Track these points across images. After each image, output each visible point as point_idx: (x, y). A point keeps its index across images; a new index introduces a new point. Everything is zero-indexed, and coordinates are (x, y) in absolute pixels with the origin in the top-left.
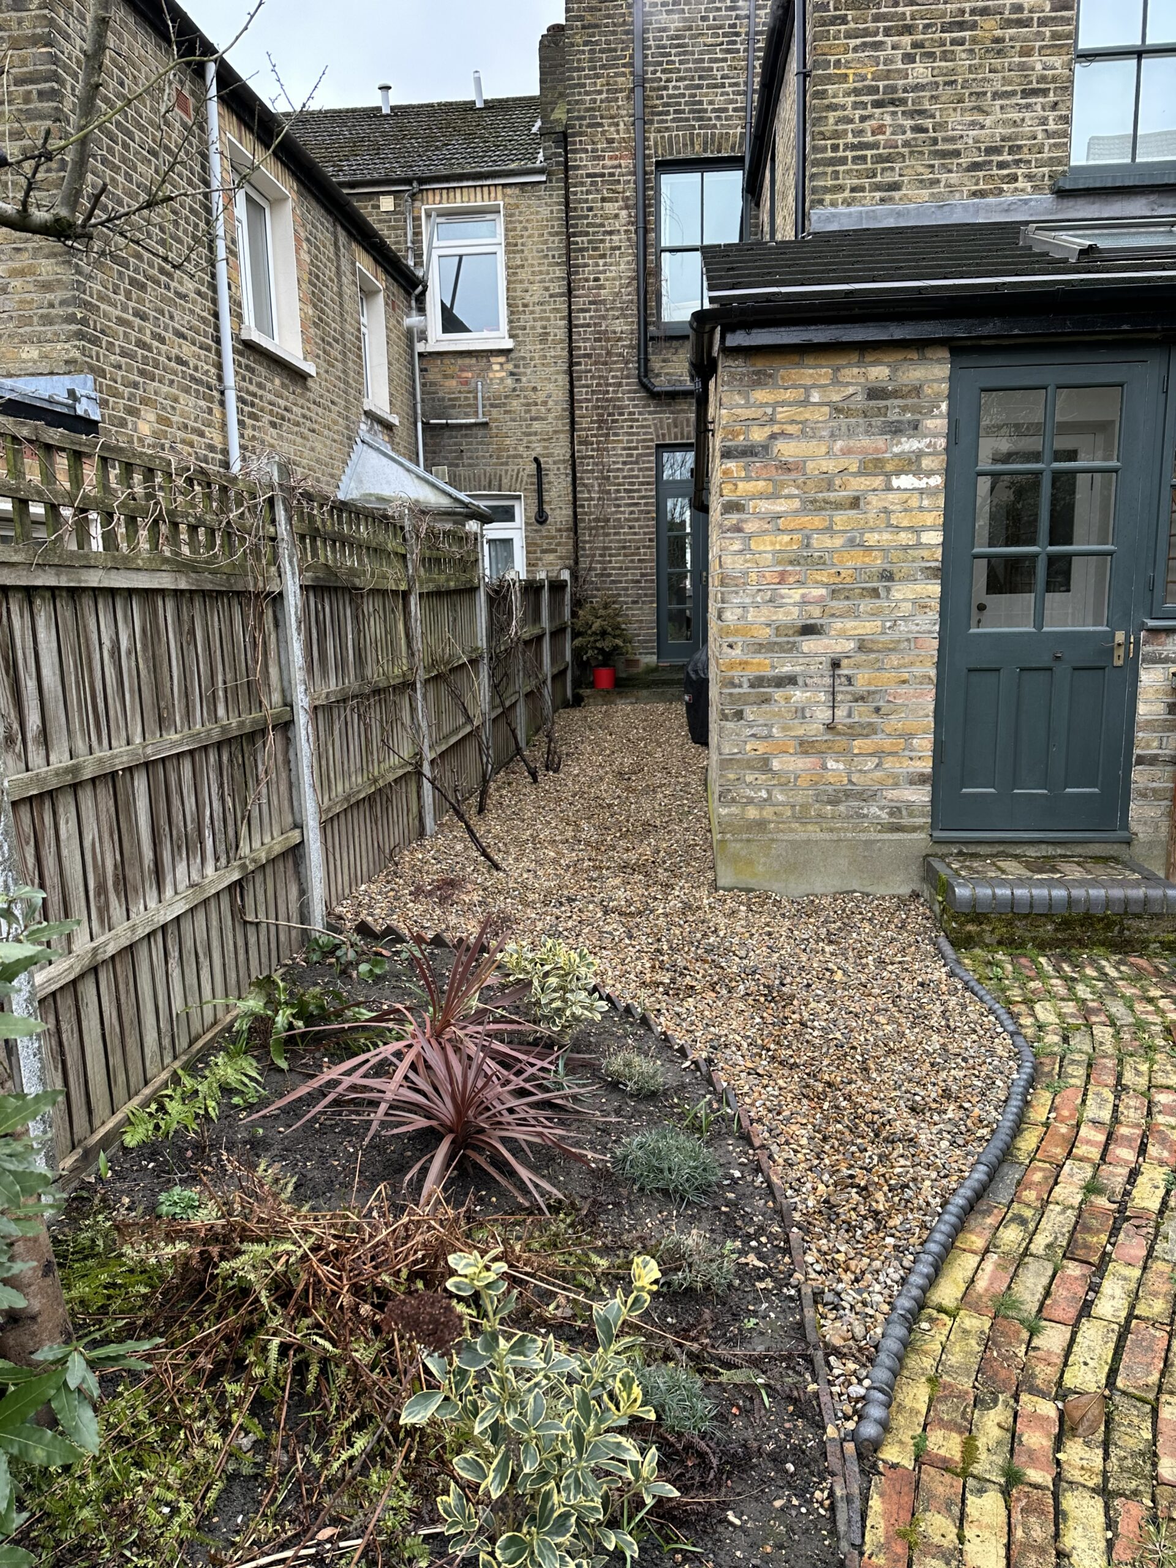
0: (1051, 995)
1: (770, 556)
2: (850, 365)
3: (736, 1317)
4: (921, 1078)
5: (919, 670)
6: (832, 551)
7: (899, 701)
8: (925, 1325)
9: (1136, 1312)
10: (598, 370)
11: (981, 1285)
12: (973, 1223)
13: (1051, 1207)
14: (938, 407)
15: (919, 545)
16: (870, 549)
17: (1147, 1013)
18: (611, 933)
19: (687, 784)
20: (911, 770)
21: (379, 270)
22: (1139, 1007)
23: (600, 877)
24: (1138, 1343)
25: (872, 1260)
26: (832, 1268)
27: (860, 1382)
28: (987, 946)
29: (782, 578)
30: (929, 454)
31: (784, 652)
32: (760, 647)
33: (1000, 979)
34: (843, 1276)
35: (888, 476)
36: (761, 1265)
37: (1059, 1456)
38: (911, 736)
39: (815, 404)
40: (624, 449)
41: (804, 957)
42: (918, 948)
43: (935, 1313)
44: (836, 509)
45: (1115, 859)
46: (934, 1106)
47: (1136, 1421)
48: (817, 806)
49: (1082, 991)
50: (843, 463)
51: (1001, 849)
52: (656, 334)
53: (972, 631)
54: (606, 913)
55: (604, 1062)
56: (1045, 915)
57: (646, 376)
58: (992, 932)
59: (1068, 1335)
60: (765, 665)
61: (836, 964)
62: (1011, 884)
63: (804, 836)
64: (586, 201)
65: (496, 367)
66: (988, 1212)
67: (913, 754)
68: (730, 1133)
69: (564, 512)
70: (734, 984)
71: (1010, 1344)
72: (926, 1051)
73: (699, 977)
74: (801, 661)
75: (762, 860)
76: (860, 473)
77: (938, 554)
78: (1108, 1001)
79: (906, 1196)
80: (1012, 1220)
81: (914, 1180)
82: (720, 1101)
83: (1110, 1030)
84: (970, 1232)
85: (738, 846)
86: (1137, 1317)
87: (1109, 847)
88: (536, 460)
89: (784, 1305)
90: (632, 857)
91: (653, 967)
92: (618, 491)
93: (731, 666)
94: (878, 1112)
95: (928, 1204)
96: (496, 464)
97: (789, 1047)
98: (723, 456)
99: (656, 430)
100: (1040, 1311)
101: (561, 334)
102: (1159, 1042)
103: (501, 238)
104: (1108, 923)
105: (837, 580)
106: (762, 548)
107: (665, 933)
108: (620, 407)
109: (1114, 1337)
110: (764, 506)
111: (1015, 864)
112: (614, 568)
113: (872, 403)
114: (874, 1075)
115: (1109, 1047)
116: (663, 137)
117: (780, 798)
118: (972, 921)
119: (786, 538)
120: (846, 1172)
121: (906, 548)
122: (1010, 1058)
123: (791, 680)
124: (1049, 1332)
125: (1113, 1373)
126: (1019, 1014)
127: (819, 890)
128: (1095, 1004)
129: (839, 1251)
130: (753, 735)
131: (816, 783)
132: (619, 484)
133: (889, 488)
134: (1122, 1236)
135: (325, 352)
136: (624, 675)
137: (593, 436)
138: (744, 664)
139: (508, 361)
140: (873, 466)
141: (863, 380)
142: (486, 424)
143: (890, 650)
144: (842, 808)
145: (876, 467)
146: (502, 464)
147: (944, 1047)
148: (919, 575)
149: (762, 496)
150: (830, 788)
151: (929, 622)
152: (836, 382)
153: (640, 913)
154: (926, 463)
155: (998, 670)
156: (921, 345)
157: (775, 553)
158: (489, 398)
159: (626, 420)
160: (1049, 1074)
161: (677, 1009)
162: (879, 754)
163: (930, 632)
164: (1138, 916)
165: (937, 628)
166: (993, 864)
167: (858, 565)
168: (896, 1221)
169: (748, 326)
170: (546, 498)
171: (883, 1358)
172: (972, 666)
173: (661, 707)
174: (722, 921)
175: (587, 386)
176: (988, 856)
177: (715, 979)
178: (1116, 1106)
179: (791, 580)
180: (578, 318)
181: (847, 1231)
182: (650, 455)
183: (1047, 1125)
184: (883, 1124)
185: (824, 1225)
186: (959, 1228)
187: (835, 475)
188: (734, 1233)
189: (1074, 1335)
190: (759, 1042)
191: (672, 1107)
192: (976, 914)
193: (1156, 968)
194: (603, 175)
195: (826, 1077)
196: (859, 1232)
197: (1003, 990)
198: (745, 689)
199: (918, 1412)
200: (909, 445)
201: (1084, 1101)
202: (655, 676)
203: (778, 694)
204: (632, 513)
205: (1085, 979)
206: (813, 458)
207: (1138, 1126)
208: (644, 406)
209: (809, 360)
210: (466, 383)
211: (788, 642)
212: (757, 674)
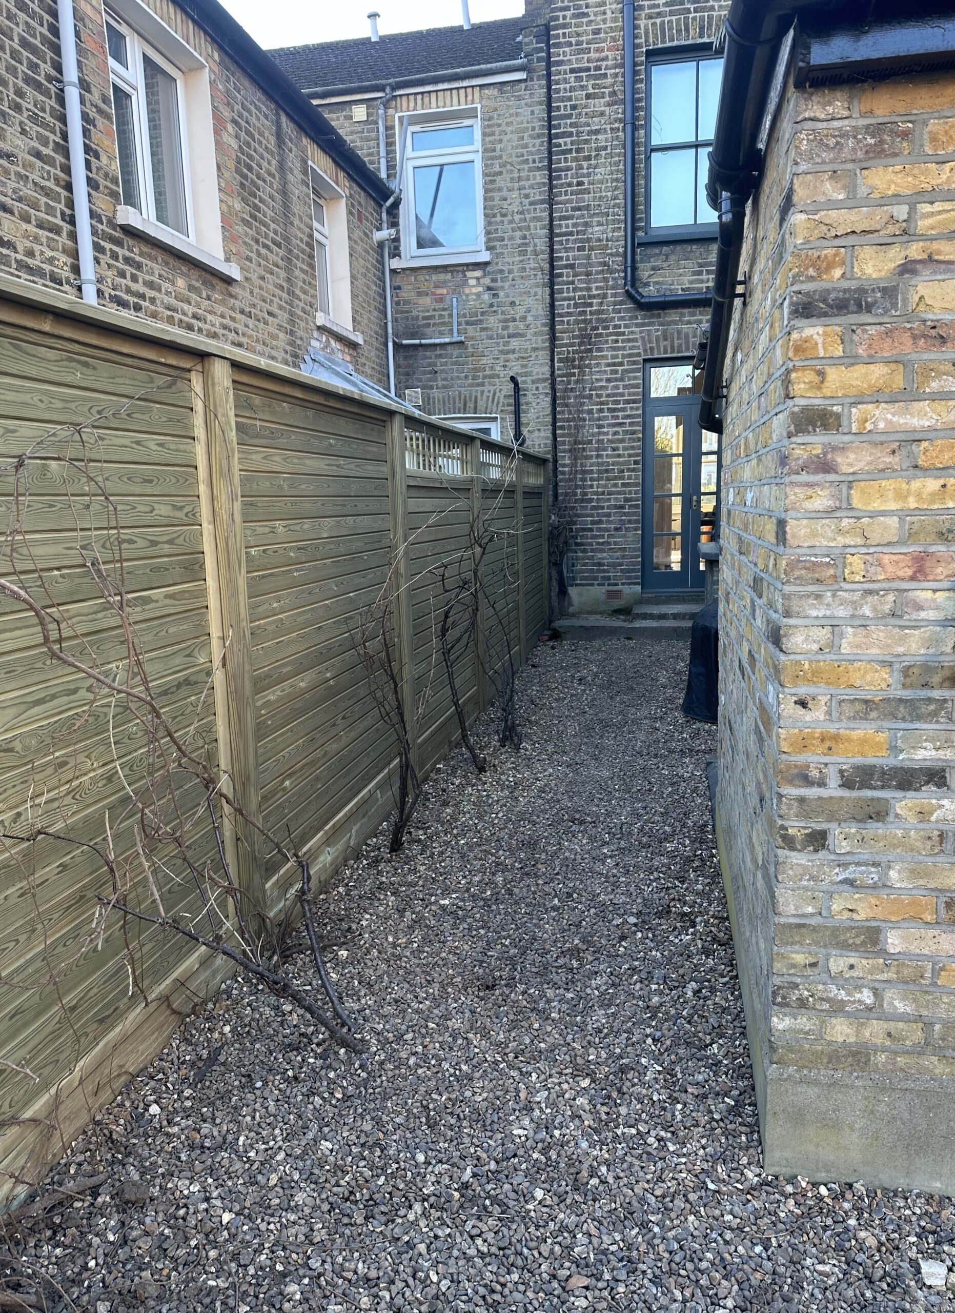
1: (894, 522)
10: (581, 281)
21: (341, 174)
29: (920, 567)
31: (920, 718)
32: (868, 708)
52: (645, 240)
57: (633, 286)
60: (875, 743)
64: (570, 99)
65: (473, 282)
69: (542, 434)
85: (810, 1091)
88: (513, 379)
92: (601, 411)
93: (803, 744)
96: (471, 385)
98: (794, 314)
99: (644, 344)
101: (542, 244)
103: (478, 145)
106: (877, 505)
108: (604, 320)
110: (884, 417)
112: (595, 493)
116: (654, 24)
117: (901, 1006)
119: (933, 485)
123: (933, 777)
130: (849, 882)
132: (602, 403)
135: (259, 254)
137: (574, 352)
138: (830, 741)
139: (485, 275)
142: (462, 342)
146: (478, 385)
149: (878, 396)
157: (902, 514)
158: (464, 316)
159: (611, 334)
170: (524, 420)
175: (569, 299)
179: (940, 571)
180: (560, 226)
182: (637, 370)
194: (588, 69)
198: (833, 790)
203: (903, 803)
204: (615, 433)
208: (631, 318)
210: (441, 300)
211: (930, 700)
212: (859, 760)
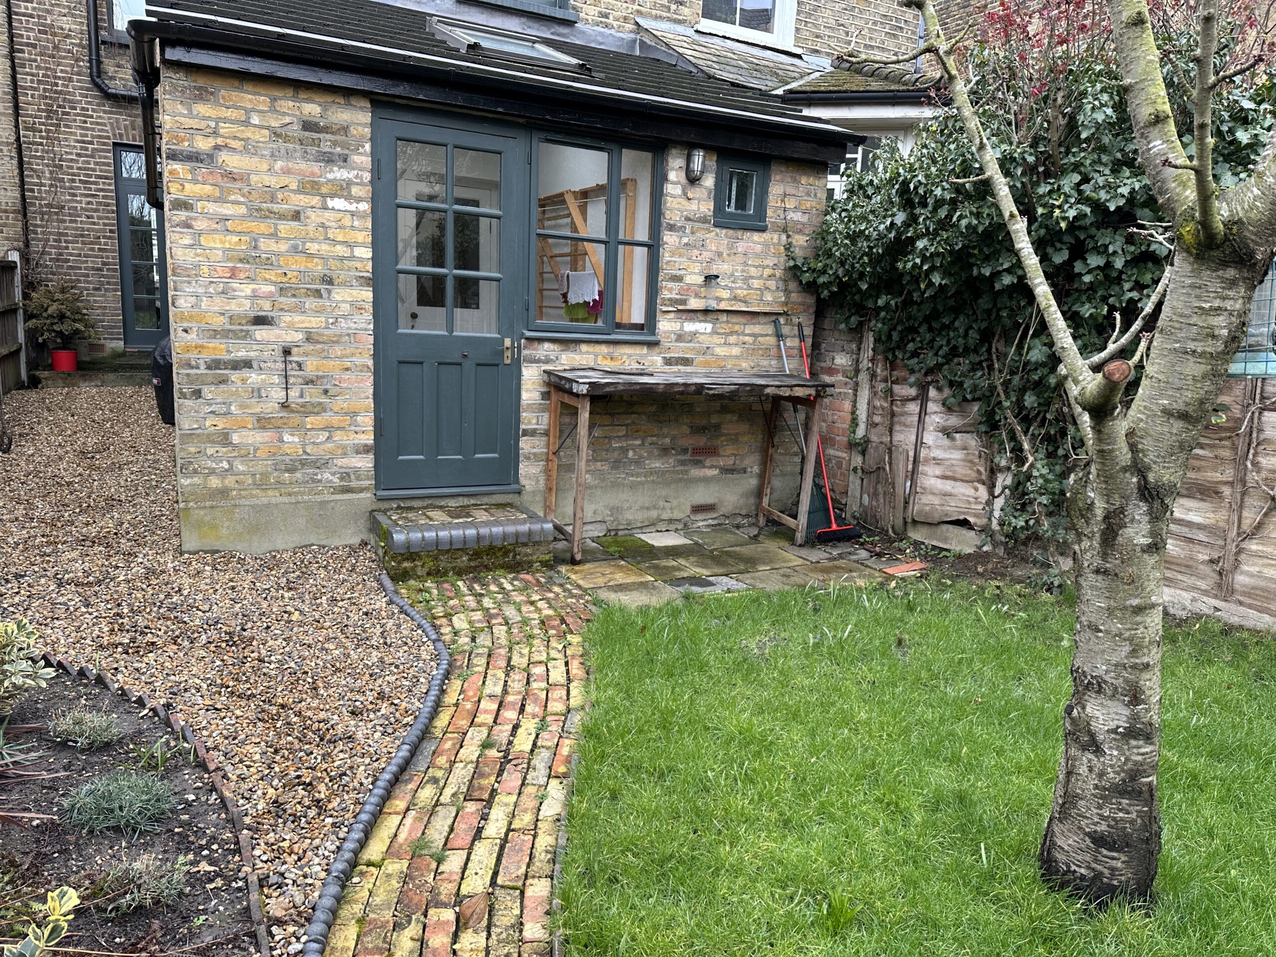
0: (465, 608)
1: (220, 253)
2: (284, 98)
3: (186, 919)
4: (361, 688)
5: (358, 360)
6: (278, 255)
7: (344, 385)
8: (356, 880)
9: (513, 827)
10: (45, 62)
11: (402, 837)
12: (397, 791)
13: (457, 765)
14: (363, 147)
15: (352, 257)
16: (311, 256)
17: (530, 612)
18: (65, 604)
19: (156, 461)
20: (356, 442)
22: (524, 609)
23: (55, 552)
24: (512, 849)
25: (313, 839)
26: (278, 854)
27: (298, 939)
28: (419, 577)
29: (233, 273)
30: (357, 184)
31: (238, 338)
32: (215, 334)
33: (428, 602)
34: (288, 859)
35: (324, 196)
36: (212, 868)
37: (454, 947)
38: (355, 414)
39: (255, 126)
40: (78, 141)
41: (265, 604)
42: (364, 585)
43: (364, 868)
44: (280, 219)
45: (510, 505)
46: (370, 707)
47: (509, 904)
48: (276, 474)
49: (487, 602)
50: (284, 180)
51: (430, 502)
52: (108, 39)
53: (399, 331)
54: (60, 585)
55: (51, 725)
56: (462, 550)
57: (99, 77)
58: (423, 566)
59: (465, 857)
60: (220, 349)
61: (293, 606)
62: (437, 528)
63: (265, 501)
66: (410, 780)
67: (357, 429)
68: (187, 764)
69: (10, 194)
70: (196, 635)
71: (422, 875)
72: (366, 665)
73: (160, 633)
74: (255, 347)
75: (226, 524)
76: (298, 191)
77: (369, 266)
78: (505, 607)
79: (343, 782)
80: (428, 782)
81: (351, 768)
82: (177, 739)
83: (505, 628)
84: (395, 798)
85: (202, 513)
86: (513, 830)
87: (506, 496)
89: (233, 897)
90: (93, 531)
91: (112, 630)
93: (188, 349)
94: (324, 721)
95: (361, 784)
97: (247, 681)
98: (168, 158)
99: (113, 129)
100: (445, 844)
102: (537, 631)
104: (505, 551)
105: (285, 280)
106: (212, 245)
107: (126, 597)
109: (497, 848)
110: (212, 207)
111: (440, 513)
112: (71, 255)
113: (307, 134)
114: (322, 692)
115: (503, 641)
117: (241, 468)
118: (407, 559)
119: (235, 239)
120: (293, 774)
121: (342, 259)
122: (431, 660)
123: (247, 364)
124: (452, 858)
125: (495, 874)
126: (441, 626)
127: (280, 546)
128: (495, 611)
129: (284, 840)
130: (212, 412)
131: (274, 455)
132: (73, 174)
133: (325, 208)
134: (505, 773)
136: (88, 359)
137: (40, 124)
138: (200, 348)
140: (310, 187)
141: (298, 113)
143: (333, 342)
144: (298, 475)
145: (313, 188)
147: (381, 660)
148: (354, 282)
149: (209, 198)
150: (287, 458)
151: (365, 321)
152: (273, 110)
153: (99, 582)
154: (355, 190)
155: (421, 363)
156: (348, 93)
157: (225, 250)
159: (78, 115)
160: (461, 667)
161: (136, 665)
162: (329, 428)
163: (366, 330)
164: (525, 545)
165: (371, 326)
166: (424, 514)
167: (302, 269)
168: (335, 803)
169: (189, 45)
171: (320, 915)
172: (401, 359)
173: (130, 390)
174: (186, 581)
176: (419, 509)
177: (177, 633)
178: (506, 681)
179: (242, 276)
180: (18, 6)
181: (293, 822)
182: (108, 151)
183: (457, 705)
184: (328, 730)
185: (272, 821)
186: (387, 797)
187: (277, 190)
188: (187, 848)
189: (469, 854)
190: (219, 681)
191: (127, 753)
192: (410, 553)
193: (538, 580)
195: (280, 701)
196: (303, 820)
197: (430, 610)
198: (203, 370)
199: (348, 948)
200: (339, 174)
201: (484, 682)
202: (123, 361)
203: (235, 376)
204: (89, 203)
205: (490, 592)
206: (257, 172)
207: (520, 693)
208: (98, 105)
209: (249, 87)
211: (242, 331)
212: (213, 357)
